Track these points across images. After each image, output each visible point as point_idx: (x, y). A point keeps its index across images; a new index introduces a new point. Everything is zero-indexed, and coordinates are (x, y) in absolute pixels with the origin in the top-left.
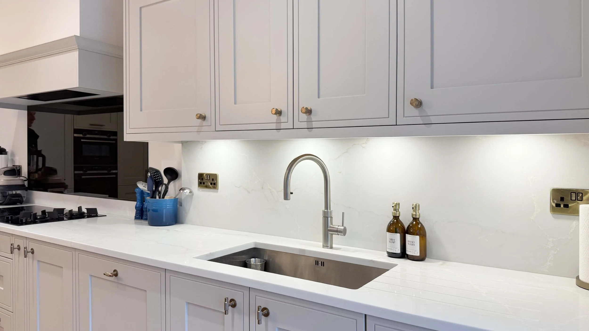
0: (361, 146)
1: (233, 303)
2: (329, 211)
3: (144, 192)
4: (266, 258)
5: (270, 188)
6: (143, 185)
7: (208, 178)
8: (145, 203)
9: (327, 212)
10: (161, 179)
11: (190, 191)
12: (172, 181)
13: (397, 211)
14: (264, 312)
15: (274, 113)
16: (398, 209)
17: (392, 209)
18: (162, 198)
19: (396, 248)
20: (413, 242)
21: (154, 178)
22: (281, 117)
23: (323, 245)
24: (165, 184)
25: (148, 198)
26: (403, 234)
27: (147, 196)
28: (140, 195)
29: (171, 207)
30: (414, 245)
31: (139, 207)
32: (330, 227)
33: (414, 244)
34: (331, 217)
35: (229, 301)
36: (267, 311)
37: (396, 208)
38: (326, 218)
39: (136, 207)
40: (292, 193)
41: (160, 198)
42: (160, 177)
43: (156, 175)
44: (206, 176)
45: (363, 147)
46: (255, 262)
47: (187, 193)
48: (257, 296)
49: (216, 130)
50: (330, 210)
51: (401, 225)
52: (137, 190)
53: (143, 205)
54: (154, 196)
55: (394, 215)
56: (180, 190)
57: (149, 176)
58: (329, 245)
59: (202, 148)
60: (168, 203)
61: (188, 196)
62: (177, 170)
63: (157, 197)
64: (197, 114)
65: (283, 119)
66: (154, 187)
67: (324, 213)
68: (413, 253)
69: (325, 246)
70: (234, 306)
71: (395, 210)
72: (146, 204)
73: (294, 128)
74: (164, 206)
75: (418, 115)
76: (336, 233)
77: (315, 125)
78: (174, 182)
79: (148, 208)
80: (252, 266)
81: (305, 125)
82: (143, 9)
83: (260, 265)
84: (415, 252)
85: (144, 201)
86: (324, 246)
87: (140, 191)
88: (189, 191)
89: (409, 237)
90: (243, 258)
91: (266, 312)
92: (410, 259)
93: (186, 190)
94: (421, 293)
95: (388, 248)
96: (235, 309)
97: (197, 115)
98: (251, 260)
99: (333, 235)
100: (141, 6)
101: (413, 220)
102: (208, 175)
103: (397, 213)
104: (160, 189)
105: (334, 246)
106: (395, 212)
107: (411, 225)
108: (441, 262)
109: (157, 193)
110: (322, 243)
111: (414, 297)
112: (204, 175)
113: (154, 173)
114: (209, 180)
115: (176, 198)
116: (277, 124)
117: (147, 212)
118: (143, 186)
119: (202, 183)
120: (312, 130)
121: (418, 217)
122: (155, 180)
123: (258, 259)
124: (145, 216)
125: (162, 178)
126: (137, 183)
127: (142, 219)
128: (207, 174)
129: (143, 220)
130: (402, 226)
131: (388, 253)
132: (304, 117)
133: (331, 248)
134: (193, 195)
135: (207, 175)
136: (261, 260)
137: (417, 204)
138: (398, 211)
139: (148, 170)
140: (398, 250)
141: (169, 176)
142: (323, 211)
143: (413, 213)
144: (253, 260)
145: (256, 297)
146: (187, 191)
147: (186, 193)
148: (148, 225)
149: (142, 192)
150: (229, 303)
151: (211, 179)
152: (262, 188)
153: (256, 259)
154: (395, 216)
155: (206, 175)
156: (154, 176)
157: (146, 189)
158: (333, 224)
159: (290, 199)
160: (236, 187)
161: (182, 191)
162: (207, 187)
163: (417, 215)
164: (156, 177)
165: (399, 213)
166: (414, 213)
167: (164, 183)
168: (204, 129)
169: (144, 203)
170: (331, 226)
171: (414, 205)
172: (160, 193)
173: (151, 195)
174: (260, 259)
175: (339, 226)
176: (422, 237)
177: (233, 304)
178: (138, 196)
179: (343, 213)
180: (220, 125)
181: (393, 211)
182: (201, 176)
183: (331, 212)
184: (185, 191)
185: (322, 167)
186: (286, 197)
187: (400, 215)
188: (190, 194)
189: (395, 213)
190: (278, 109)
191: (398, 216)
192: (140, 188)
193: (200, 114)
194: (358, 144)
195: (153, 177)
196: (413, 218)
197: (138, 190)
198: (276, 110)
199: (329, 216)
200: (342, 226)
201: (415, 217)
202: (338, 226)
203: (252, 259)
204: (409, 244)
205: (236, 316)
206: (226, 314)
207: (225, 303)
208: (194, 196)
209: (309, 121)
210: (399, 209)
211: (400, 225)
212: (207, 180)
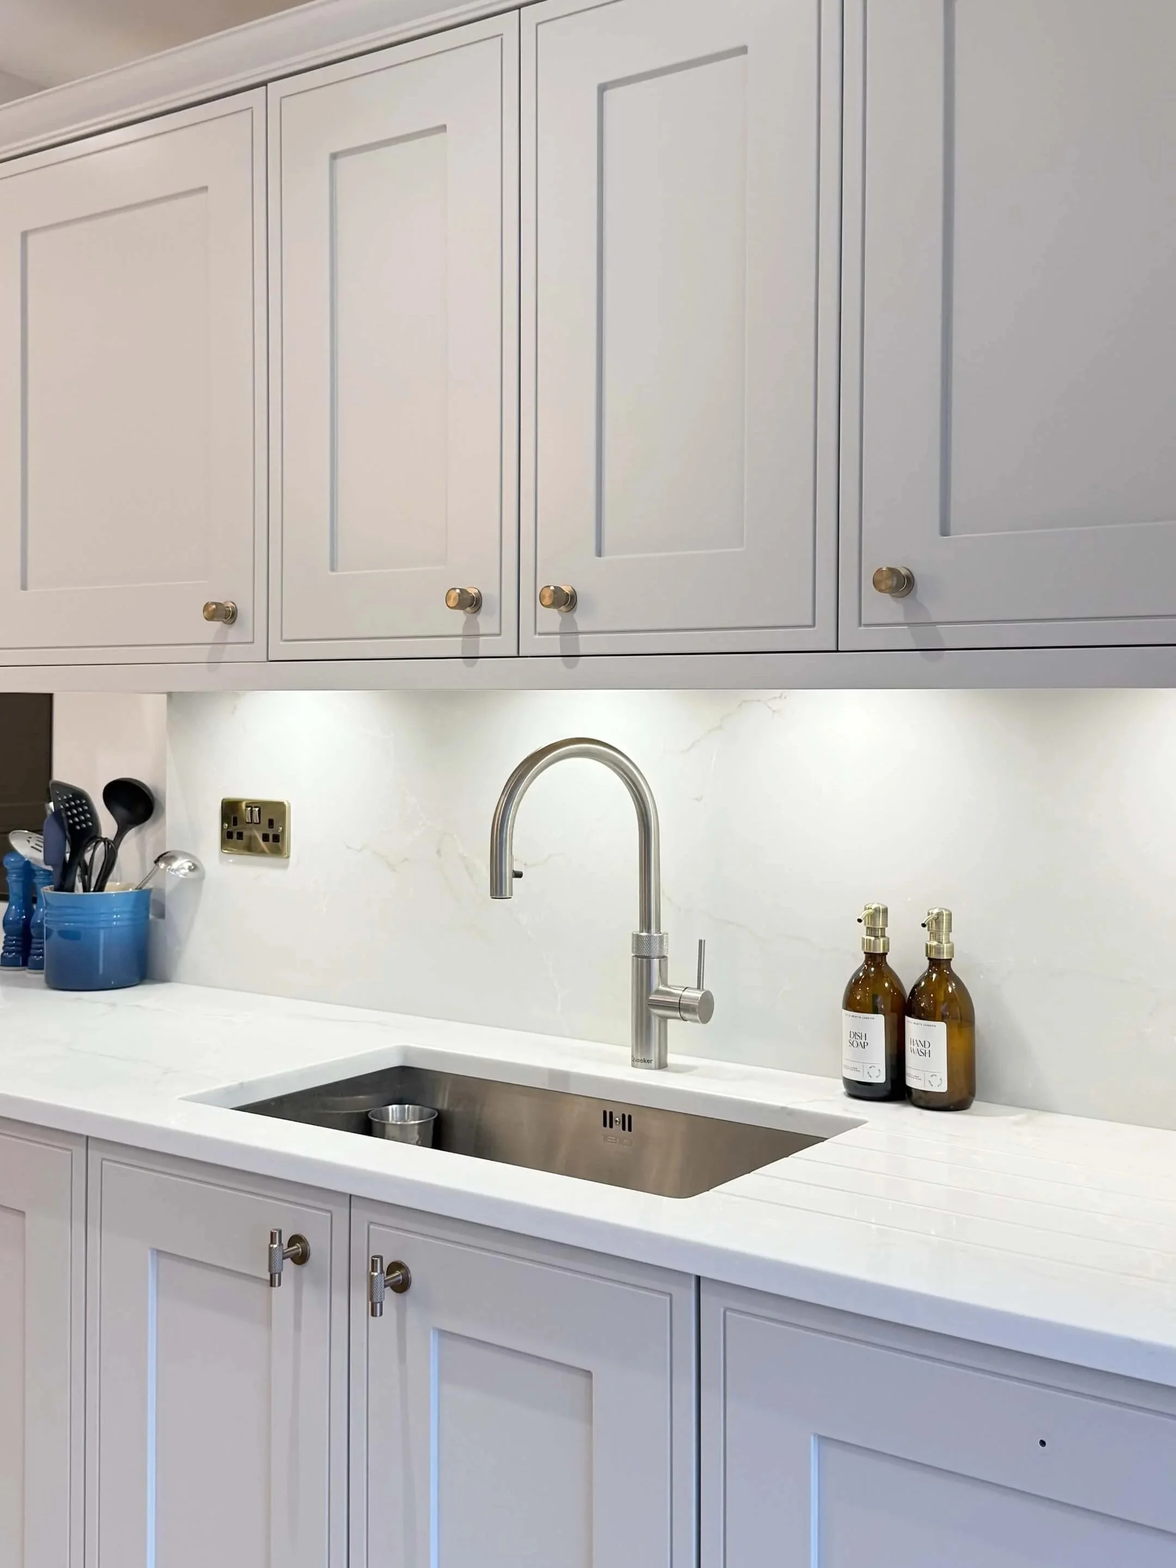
0: (769, 707)
1: (298, 1248)
2: (655, 935)
3: (35, 868)
4: (443, 1103)
5: (466, 855)
6: (32, 844)
7: (256, 819)
8: (38, 908)
9: (649, 937)
10: (90, 824)
11: (193, 864)
12: (133, 827)
13: (876, 937)
14: (394, 1275)
15: (455, 604)
16: (883, 930)
17: (862, 927)
18: (94, 891)
19: (871, 1065)
20: (927, 1045)
21: (69, 817)
22: (481, 618)
23: (633, 1056)
24: (105, 840)
25: (46, 891)
26: (895, 1015)
27: (46, 881)
28: (21, 879)
29: (126, 923)
30: (927, 1055)
31: (16, 922)
32: (658, 992)
33: (927, 1052)
34: (663, 958)
35: (285, 1241)
36: (402, 1274)
37: (875, 924)
38: (645, 960)
39: (6, 923)
40: (518, 875)
41: (86, 889)
42: (89, 816)
43: (76, 807)
44: (249, 809)
45: (774, 711)
46: (402, 1119)
47: (183, 871)
48: (372, 1223)
49: (270, 659)
50: (658, 930)
51: (891, 984)
52: (9, 861)
53: (30, 913)
54: (67, 885)
55: (868, 951)
56: (156, 862)
57: (52, 810)
58: (654, 1055)
59: (235, 708)
60: (117, 907)
61: (183, 881)
62: (150, 788)
63: (79, 885)
64: (207, 604)
65: (485, 621)
66: (68, 849)
67: (638, 939)
68: (927, 1083)
69: (640, 1060)
70: (301, 1259)
71: (872, 931)
72: (40, 912)
73: (521, 655)
74: (103, 917)
75: (902, 620)
76: (678, 1014)
77: (585, 644)
78: (140, 831)
79: (45, 925)
80: (389, 1130)
81: (554, 645)
82: (31, 239)
83: (416, 1127)
84: (931, 1079)
85: (35, 900)
86: (635, 1062)
87: (21, 864)
88: (190, 864)
89: (913, 1026)
90: (362, 1102)
91: (399, 1278)
92: (919, 1104)
93: (180, 858)
94: (954, 1223)
95: (847, 1067)
96: (306, 1269)
97: (207, 606)
98: (388, 1109)
99: (669, 1021)
100: (25, 229)
101: (930, 967)
102: (256, 807)
103: (878, 941)
104: (87, 857)
105: (671, 1059)
106: (873, 938)
107: (923, 984)
108: (1021, 1116)
109: (78, 871)
110: (630, 1049)
111: (930, 1235)
112: (241, 806)
113: (68, 800)
114: (260, 823)
115: (144, 888)
116: (466, 639)
117: (43, 938)
118: (32, 847)
119: (235, 835)
120: (578, 660)
121: (945, 957)
122: (71, 828)
123: (411, 1106)
124: (38, 955)
125: (94, 818)
126: (10, 834)
127: (25, 964)
128: (253, 803)
129: (28, 970)
130: (895, 990)
131: (849, 1083)
132: (552, 618)
133: (662, 1065)
134: (202, 878)
135: (251, 804)
136: (421, 1111)
137: (945, 913)
138: (883, 936)
139: (49, 788)
140: (878, 1075)
141: (122, 811)
142: (633, 935)
143: (929, 943)
144: (393, 1108)
145: (371, 1227)
146: (182, 865)
147: (178, 870)
148: (45, 988)
149: (28, 869)
150: (285, 1246)
151: (265, 822)
152: (439, 852)
153: (407, 1106)
154: (872, 952)
155: (247, 807)
156: (69, 813)
157: (40, 856)
158: (669, 983)
159: (512, 895)
160: (349, 848)
161: (162, 865)
162: (251, 848)
163: (941, 951)
164: (73, 816)
165: (886, 945)
166: (935, 943)
167: (102, 838)
168: (230, 652)
169: (35, 907)
170: (661, 988)
171: (932, 914)
172: (87, 870)
173: (57, 878)
174: (418, 1107)
175: (686, 988)
176: (960, 1026)
177: (296, 1251)
178: (14, 883)
179: (700, 942)
180: (282, 640)
181: (866, 937)
182: (230, 810)
183: (661, 939)
184: (175, 865)
185: (631, 780)
186: (498, 890)
187: (888, 950)
188: (192, 875)
189: (872, 943)
190: (470, 591)
191: (881, 951)
192: (19, 855)
193: (215, 603)
194: (759, 701)
195: (64, 815)
196: (929, 959)
197: (12, 860)
198: (459, 595)
199: (656, 953)
200: (699, 988)
201: (938, 957)
202: (682, 987)
203: (390, 1107)
204: (913, 1051)
205: (309, 1295)
206: (271, 1286)
207: (271, 1249)
208: (205, 882)
209: (569, 632)
210: (886, 929)
211: (886, 985)
212: (250, 825)
